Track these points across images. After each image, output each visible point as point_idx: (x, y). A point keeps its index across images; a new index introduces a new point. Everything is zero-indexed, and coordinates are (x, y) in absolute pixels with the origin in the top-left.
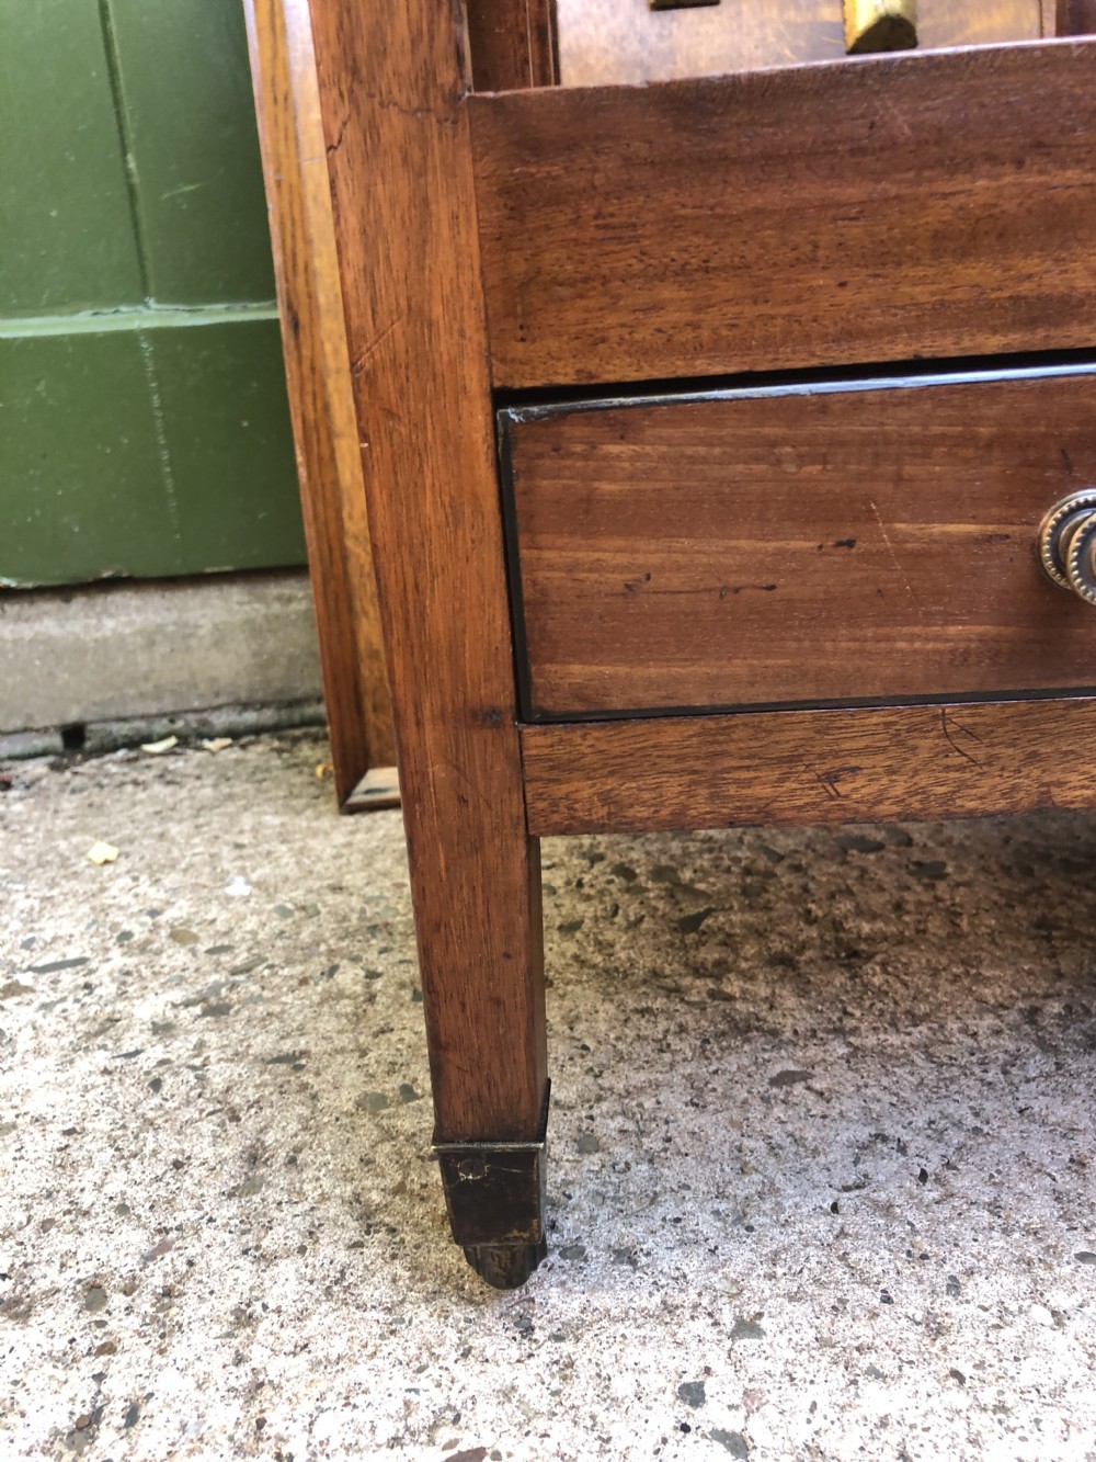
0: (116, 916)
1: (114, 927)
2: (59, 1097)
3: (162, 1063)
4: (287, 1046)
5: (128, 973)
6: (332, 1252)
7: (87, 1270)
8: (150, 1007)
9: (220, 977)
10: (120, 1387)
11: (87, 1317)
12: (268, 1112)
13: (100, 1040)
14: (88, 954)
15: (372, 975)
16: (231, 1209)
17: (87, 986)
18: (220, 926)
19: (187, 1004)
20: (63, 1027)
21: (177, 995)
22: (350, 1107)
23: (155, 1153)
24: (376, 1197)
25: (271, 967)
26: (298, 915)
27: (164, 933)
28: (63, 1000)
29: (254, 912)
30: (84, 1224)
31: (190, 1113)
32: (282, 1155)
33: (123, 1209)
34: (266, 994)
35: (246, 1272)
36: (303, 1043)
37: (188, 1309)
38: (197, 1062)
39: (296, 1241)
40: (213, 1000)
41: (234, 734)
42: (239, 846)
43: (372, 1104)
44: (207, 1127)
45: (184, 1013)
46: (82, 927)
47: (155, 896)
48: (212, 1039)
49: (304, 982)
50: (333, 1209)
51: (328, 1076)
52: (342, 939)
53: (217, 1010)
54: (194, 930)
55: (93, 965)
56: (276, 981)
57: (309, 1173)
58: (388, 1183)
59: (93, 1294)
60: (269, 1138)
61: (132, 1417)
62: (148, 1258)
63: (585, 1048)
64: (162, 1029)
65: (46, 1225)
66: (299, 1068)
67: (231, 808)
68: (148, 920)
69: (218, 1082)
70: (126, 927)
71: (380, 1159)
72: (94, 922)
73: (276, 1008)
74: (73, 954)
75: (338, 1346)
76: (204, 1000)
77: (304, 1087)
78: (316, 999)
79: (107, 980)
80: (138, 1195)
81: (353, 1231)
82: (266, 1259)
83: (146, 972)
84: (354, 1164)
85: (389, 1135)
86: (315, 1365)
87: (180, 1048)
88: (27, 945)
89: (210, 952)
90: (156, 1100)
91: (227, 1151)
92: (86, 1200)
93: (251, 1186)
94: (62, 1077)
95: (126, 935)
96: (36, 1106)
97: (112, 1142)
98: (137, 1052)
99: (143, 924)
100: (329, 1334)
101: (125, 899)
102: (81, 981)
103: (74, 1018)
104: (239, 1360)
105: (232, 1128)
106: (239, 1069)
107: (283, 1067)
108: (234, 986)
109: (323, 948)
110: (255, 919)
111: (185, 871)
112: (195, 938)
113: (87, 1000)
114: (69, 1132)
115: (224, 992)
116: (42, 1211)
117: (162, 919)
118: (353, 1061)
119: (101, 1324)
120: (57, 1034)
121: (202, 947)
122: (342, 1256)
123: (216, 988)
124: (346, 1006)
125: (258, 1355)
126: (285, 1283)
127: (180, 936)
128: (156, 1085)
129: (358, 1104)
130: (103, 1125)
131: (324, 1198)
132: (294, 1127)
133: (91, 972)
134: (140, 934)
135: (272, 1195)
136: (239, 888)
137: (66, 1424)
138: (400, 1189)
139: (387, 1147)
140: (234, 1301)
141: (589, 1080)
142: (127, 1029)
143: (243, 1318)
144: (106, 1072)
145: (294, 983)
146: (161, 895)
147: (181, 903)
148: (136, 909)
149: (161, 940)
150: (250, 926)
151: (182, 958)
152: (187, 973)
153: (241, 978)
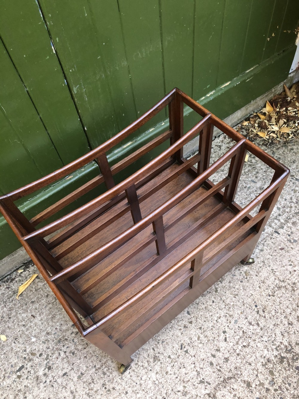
0: (20, 354)
1: (22, 356)
4: (63, 372)
5: (32, 366)
8: (41, 372)
9: (46, 362)
12: (69, 385)
13: (39, 381)
14: (23, 364)
15: (65, 352)
17: (29, 372)
18: (37, 350)
19: (45, 369)
20: (32, 381)
21: (43, 368)
22: (77, 380)
24: (88, 392)
25: (51, 357)
26: (46, 342)
27: (30, 355)
28: (28, 376)
29: (40, 344)
32: (75, 391)
34: (54, 362)
36: (65, 371)
38: (55, 380)
40: (48, 366)
43: (79, 378)
45: (46, 371)
46: (17, 359)
48: (53, 374)
49: (57, 358)
50: (84, 396)
51: (71, 375)
52: (56, 345)
53: (50, 368)
54: (34, 352)
55: (26, 366)
56: (53, 359)
57: (79, 392)
60: (72, 389)
63: (97, 357)
64: (45, 375)
66: (67, 375)
67: (14, 313)
68: (25, 353)
69: (60, 382)
70: (24, 356)
72: (18, 357)
73: (57, 365)
74: (21, 365)
77: (70, 378)
78: (61, 361)
79: (30, 369)
83: (35, 365)
84: (83, 388)
85: (84, 382)
87: (50, 378)
88: (12, 366)
89: (40, 356)
90: (55, 389)
93: (74, 397)
95: (25, 358)
98: (46, 381)
101: (18, 349)
102: (27, 371)
103: (32, 379)
105: (66, 389)
106: (61, 379)
107: (65, 376)
109: (55, 349)
110: (41, 346)
111: (21, 337)
112: (36, 354)
113: (31, 375)
115: (48, 364)
117: (27, 352)
118: (73, 371)
120: (32, 383)
121: (38, 356)
123: (46, 364)
124: (65, 360)
127: (33, 354)
128: (52, 386)
132: (73, 386)
133: (27, 368)
134: (27, 357)
136: (34, 340)
138: (89, 390)
139: (85, 384)
141: (100, 363)
142: (41, 377)
145: (56, 359)
146: (22, 346)
147: (27, 347)
148: (21, 351)
149: (31, 357)
150: (41, 348)
151: (37, 360)
152: (40, 363)
153: (48, 360)
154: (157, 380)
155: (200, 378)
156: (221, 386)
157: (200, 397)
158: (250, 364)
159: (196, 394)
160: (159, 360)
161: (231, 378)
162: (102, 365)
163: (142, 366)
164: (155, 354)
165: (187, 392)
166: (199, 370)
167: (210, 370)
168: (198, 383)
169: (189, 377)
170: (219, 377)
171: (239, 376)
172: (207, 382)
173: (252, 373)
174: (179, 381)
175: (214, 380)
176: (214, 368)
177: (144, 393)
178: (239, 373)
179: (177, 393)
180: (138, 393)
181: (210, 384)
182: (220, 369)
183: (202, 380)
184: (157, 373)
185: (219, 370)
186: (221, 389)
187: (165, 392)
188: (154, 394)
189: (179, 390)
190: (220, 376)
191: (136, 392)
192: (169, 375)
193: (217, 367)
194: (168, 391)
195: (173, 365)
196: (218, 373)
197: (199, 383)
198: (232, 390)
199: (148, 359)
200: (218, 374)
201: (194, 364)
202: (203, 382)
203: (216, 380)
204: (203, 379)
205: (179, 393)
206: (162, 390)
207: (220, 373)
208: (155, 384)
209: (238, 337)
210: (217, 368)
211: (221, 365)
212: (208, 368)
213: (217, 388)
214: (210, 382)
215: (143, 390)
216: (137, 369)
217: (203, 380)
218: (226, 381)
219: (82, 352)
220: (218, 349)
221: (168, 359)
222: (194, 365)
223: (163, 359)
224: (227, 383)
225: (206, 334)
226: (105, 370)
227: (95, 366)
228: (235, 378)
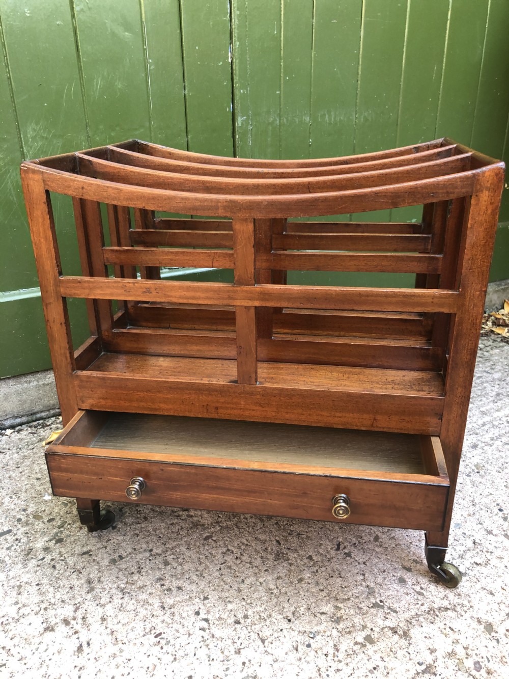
0: (13, 513)
1: (14, 517)
2: (29, 576)
3: (52, 560)
4: (85, 549)
5: (27, 533)
6: (117, 601)
7: (62, 617)
8: (40, 544)
9: (55, 531)
10: (84, 640)
11: (68, 627)
12: (88, 569)
13: (30, 556)
14: (10, 528)
16: (89, 596)
17: (17, 540)
18: (47, 512)
19: (50, 540)
20: (17, 554)
21: (46, 539)
22: (107, 564)
23: (64, 586)
24: (123, 586)
25: (69, 524)
26: (69, 505)
27: (31, 517)
28: (12, 546)
29: (56, 505)
30: (55, 607)
31: (67, 574)
32: (96, 580)
33: (63, 601)
34: (72, 534)
35: (100, 610)
36: (89, 548)
37: (90, 620)
38: (62, 558)
39: (108, 600)
40: (57, 538)
41: (12, 427)
42: (38, 479)
43: (113, 562)
44: (74, 576)
45: (50, 543)
46: (4, 519)
47: (22, 504)
48: (63, 550)
50: (114, 591)
51: (99, 556)
53: (60, 541)
54: (40, 514)
55: (15, 532)
56: (73, 529)
57: (105, 583)
58: (124, 582)
59: (66, 622)
60: (91, 576)
61: (88, 644)
62: (75, 611)
63: (160, 537)
64: (46, 549)
65: (46, 609)
66: (91, 555)
67: (28, 462)
68: (23, 513)
69: (71, 563)
70: (18, 517)
71: (120, 576)
72: (7, 516)
73: (77, 538)
74: (6, 529)
75: (126, 621)
76: (54, 538)
77: (94, 560)
79: (22, 536)
80: (65, 597)
81: (120, 595)
82: (103, 606)
83: (33, 532)
84: (115, 579)
85: (120, 570)
86: (123, 625)
87: (55, 555)
89: (48, 521)
90: (57, 572)
91: (82, 582)
92: (53, 601)
93: (91, 590)
94: (27, 570)
95: (19, 520)
96: (25, 579)
97: (51, 585)
98: (44, 558)
99: (23, 515)
100: (124, 618)
101: (13, 506)
102: (14, 538)
103: (19, 551)
104: (107, 628)
105: (80, 575)
106: (75, 559)
107: (86, 556)
108: (61, 532)
110: (57, 508)
111: (26, 492)
112: (42, 517)
113: (19, 544)
114: (38, 585)
115: (59, 534)
116: (43, 606)
117: (28, 512)
118: (104, 550)
119: (72, 628)
120: (16, 557)
121: (46, 520)
122: (120, 601)
123: (56, 534)
125: (110, 626)
126: (110, 610)
127: (37, 517)
128: (54, 567)
129: (109, 563)
130: (46, 581)
131: (111, 588)
132: (96, 572)
133: (15, 535)
134: (24, 519)
135: (98, 590)
136: (48, 498)
137: (76, 649)
138: (127, 583)
139: (121, 573)
140: (100, 617)
142: (37, 551)
143: (103, 619)
144: (38, 566)
145: (78, 529)
146: (23, 503)
147: (31, 505)
148: (18, 509)
149: (31, 520)
150: (56, 511)
151: (41, 525)
152: (45, 530)
153: (62, 529)
154: (277, 588)
155: (375, 598)
156: (421, 619)
157: (372, 629)
158: (492, 594)
159: (362, 623)
160: (288, 559)
161: (447, 609)
162: (167, 551)
163: (250, 563)
164: (281, 549)
165: (341, 617)
166: (372, 585)
167: (398, 588)
168: (368, 607)
169: (350, 594)
170: (418, 604)
171: (465, 609)
172: (389, 608)
173: (498, 610)
174: (325, 596)
175: (406, 606)
176: (407, 588)
177: (244, 603)
178: (466, 603)
179: (318, 615)
180: (230, 602)
181: (396, 612)
182: (422, 591)
183: (379, 602)
184: (278, 578)
185: (419, 593)
186: (423, 624)
187: (292, 609)
188: (265, 609)
189: (325, 612)
190: (420, 603)
191: (228, 600)
192: (306, 585)
193: (413, 587)
194: (298, 609)
195: (317, 571)
196: (416, 597)
197: (372, 607)
198: (448, 629)
199: (264, 555)
200: (418, 599)
201: (364, 575)
202: (383, 607)
203: (412, 607)
204: (381, 601)
205: (323, 617)
206: (286, 605)
207: (420, 597)
208: (272, 593)
209: (463, 548)
210: (413, 589)
211: (423, 586)
212: (395, 586)
213: (414, 621)
214: (398, 609)
215: (243, 599)
216: (237, 565)
217: (382, 604)
218: (434, 612)
219: (132, 527)
220: (418, 560)
221: (306, 561)
222: (362, 577)
223: (295, 558)
224: (437, 616)
225: (393, 535)
226: (170, 558)
227: (151, 550)
228: (456, 611)
